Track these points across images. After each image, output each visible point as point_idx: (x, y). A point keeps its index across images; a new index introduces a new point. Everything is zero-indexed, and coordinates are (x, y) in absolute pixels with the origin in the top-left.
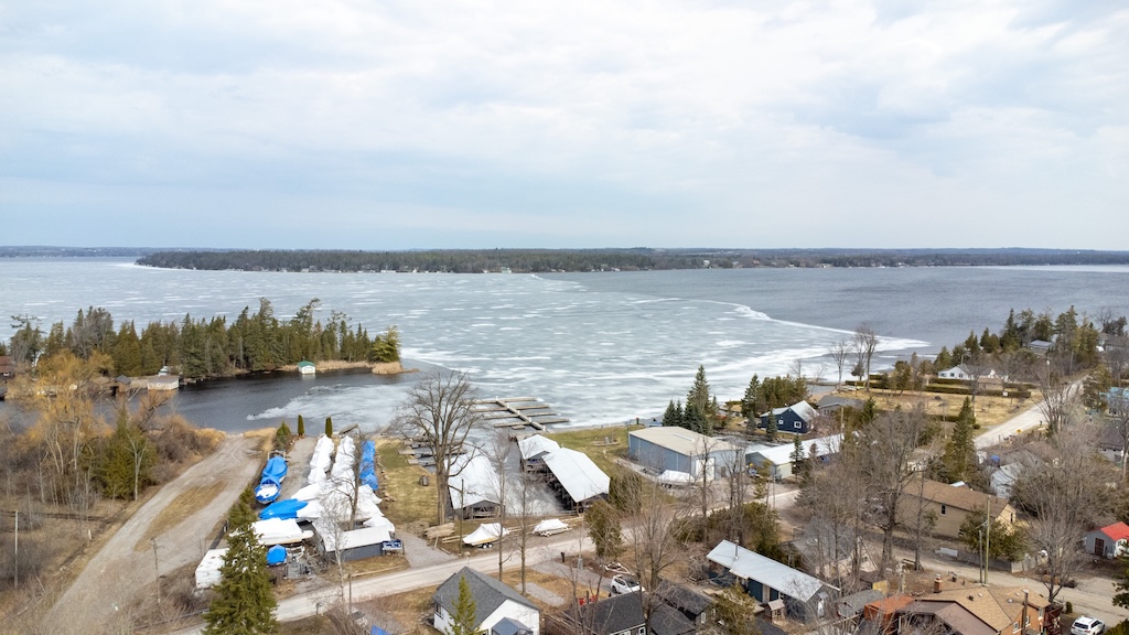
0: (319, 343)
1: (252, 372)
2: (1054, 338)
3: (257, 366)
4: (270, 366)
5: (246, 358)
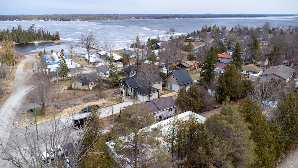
1: (20, 44)
2: (211, 31)
3: (21, 42)
4: (25, 42)
5: (18, 40)
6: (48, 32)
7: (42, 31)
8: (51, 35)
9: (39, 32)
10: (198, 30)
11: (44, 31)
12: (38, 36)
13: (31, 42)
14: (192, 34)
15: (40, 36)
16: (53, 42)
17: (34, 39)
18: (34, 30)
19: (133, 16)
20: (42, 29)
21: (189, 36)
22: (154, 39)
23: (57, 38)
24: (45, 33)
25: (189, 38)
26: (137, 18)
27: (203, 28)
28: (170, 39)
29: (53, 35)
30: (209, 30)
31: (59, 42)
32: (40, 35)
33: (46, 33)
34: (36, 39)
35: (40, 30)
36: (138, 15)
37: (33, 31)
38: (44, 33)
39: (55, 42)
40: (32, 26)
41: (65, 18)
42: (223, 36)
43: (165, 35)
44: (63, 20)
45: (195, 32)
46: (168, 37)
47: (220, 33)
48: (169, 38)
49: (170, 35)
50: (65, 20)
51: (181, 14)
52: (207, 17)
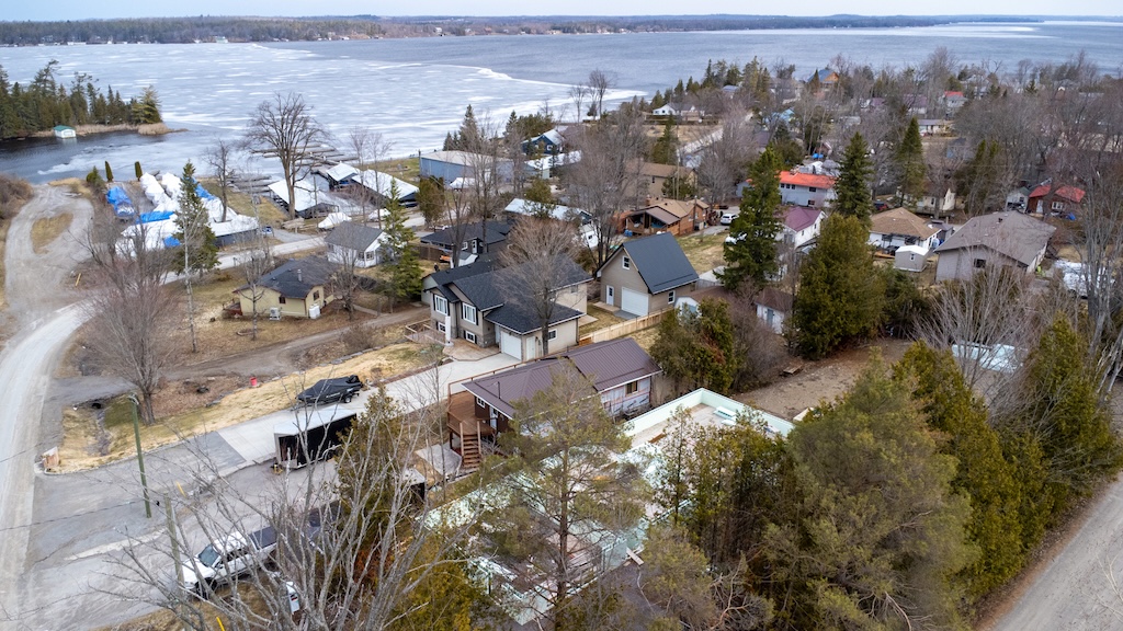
0: (70, 107)
1: (4, 140)
2: (740, 84)
3: (8, 133)
4: (23, 132)
6: (110, 92)
7: (90, 86)
8: (126, 100)
9: (77, 94)
10: (690, 80)
11: (96, 86)
12: (74, 109)
13: (47, 133)
14: (668, 94)
15: (80, 110)
16: (136, 132)
17: (60, 121)
18: (58, 86)
19: (438, 25)
20: (88, 81)
21: (658, 102)
22: (531, 116)
23: (151, 114)
24: (101, 95)
25: (660, 112)
26: (453, 33)
27: (709, 70)
28: (589, 114)
29: (133, 102)
30: (732, 78)
31: (160, 131)
32: (83, 104)
33: (106, 95)
34: (64, 119)
35: (81, 84)
36: (456, 18)
37: (53, 87)
38: (98, 97)
39: (144, 128)
40: (47, 71)
41: (169, 34)
42: (785, 102)
43: (571, 100)
44: (161, 41)
45: (681, 85)
46: (581, 108)
47: (773, 91)
48: (585, 110)
49: (588, 100)
50: (171, 40)
51: (622, 18)
52: (720, 29)
